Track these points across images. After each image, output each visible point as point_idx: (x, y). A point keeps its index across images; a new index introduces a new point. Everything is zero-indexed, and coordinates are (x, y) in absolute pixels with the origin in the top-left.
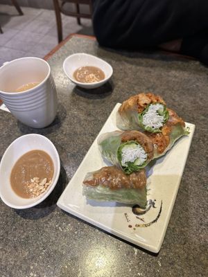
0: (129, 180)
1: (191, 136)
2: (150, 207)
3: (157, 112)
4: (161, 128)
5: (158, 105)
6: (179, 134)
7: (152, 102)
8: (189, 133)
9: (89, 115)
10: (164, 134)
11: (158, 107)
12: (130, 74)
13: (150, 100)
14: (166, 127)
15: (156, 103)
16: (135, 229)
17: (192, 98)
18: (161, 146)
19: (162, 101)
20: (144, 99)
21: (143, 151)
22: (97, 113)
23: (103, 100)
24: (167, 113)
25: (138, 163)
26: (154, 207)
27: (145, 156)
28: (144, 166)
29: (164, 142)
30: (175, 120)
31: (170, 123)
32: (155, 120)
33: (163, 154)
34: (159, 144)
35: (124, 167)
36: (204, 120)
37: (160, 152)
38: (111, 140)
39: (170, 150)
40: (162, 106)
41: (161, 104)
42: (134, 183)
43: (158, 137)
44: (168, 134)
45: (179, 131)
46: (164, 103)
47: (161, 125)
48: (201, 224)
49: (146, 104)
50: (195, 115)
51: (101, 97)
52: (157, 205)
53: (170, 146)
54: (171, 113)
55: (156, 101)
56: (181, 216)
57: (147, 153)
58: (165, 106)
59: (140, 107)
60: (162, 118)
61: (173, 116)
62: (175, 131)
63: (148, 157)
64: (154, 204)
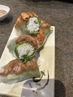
0: (26, 66)
1: (54, 32)
2: (42, 75)
3: (35, 22)
4: (39, 31)
5: (34, 18)
6: (48, 32)
7: (30, 17)
8: (53, 31)
9: (3, 33)
10: (41, 33)
11: (35, 19)
12: (20, 11)
13: (29, 16)
14: (41, 30)
15: (32, 17)
16: (36, 92)
17: (49, 16)
18: (41, 40)
19: (36, 16)
20: (25, 16)
21: (31, 46)
22: (7, 31)
23: (9, 24)
24: (40, 22)
25: (30, 54)
26: (44, 75)
27: (33, 49)
28: (34, 55)
29: (42, 38)
30: (45, 25)
31: (43, 27)
32: (35, 27)
33: (43, 44)
34: (40, 40)
35: (21, 60)
36: (57, 24)
37: (41, 44)
38: (12, 44)
39: (46, 41)
40: (36, 18)
41: (35, 17)
42: (30, 67)
43: (39, 36)
44: (43, 33)
45: (48, 31)
46: (37, 17)
47: (38, 29)
48: (71, 77)
49: (27, 18)
50: (53, 22)
51: (8, 23)
52: (46, 73)
53: (45, 39)
54: (42, 22)
55: (32, 16)
56: (59, 75)
57: (34, 47)
58: (38, 18)
59: (24, 21)
60: (38, 25)
61: (43, 23)
62: (46, 31)
63: (35, 49)
64: (44, 73)
